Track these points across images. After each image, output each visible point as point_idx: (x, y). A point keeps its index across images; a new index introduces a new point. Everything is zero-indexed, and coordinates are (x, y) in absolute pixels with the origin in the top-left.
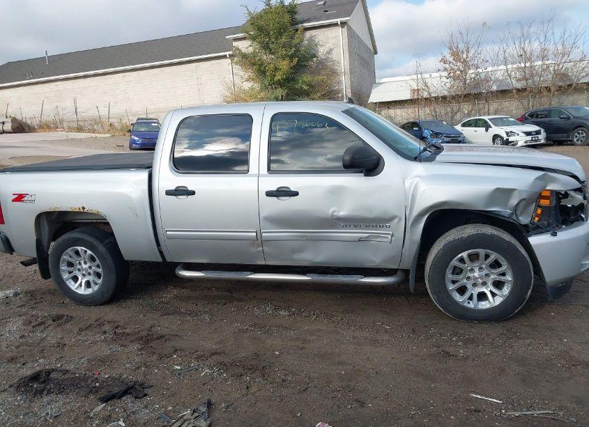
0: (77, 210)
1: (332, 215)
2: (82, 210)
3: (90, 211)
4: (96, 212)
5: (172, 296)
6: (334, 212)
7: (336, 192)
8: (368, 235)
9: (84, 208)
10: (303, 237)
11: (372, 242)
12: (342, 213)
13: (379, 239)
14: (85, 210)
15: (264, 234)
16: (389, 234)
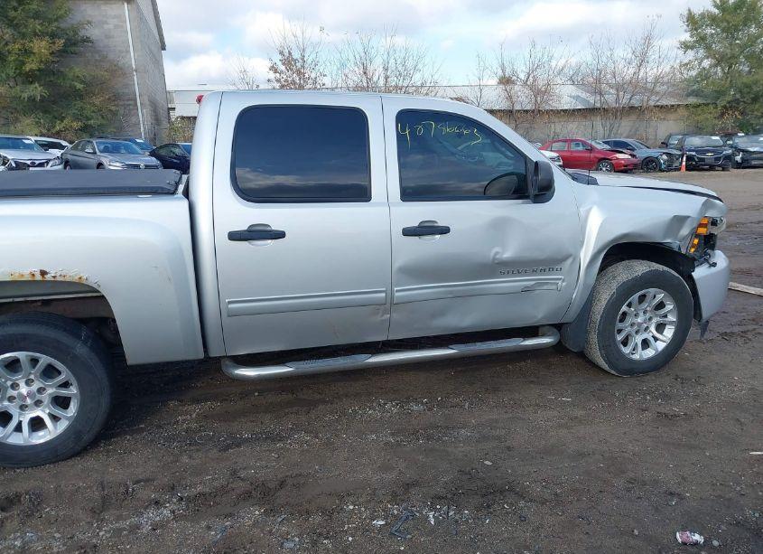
0: (28, 278)
1: (494, 259)
2: (39, 277)
3: (59, 279)
4: (76, 279)
5: (194, 416)
6: (497, 253)
7: (499, 225)
8: (534, 282)
9: (43, 273)
10: (451, 292)
11: (537, 292)
12: (508, 254)
13: (545, 287)
14: (48, 277)
15: (397, 294)
16: (560, 279)
